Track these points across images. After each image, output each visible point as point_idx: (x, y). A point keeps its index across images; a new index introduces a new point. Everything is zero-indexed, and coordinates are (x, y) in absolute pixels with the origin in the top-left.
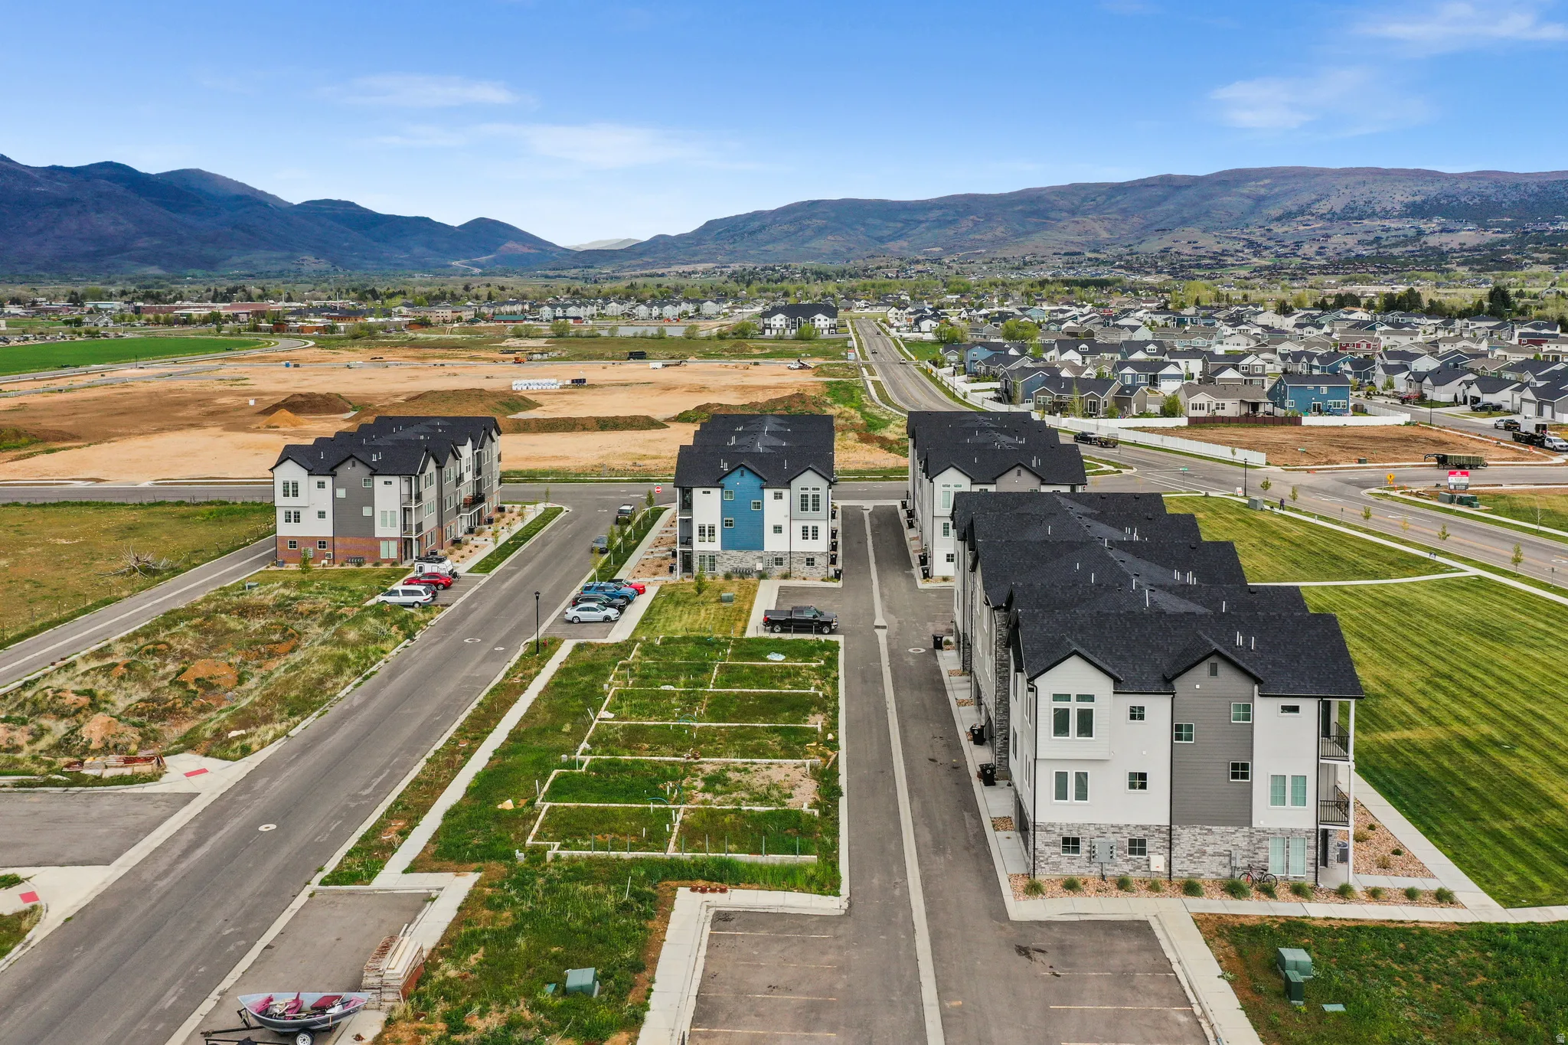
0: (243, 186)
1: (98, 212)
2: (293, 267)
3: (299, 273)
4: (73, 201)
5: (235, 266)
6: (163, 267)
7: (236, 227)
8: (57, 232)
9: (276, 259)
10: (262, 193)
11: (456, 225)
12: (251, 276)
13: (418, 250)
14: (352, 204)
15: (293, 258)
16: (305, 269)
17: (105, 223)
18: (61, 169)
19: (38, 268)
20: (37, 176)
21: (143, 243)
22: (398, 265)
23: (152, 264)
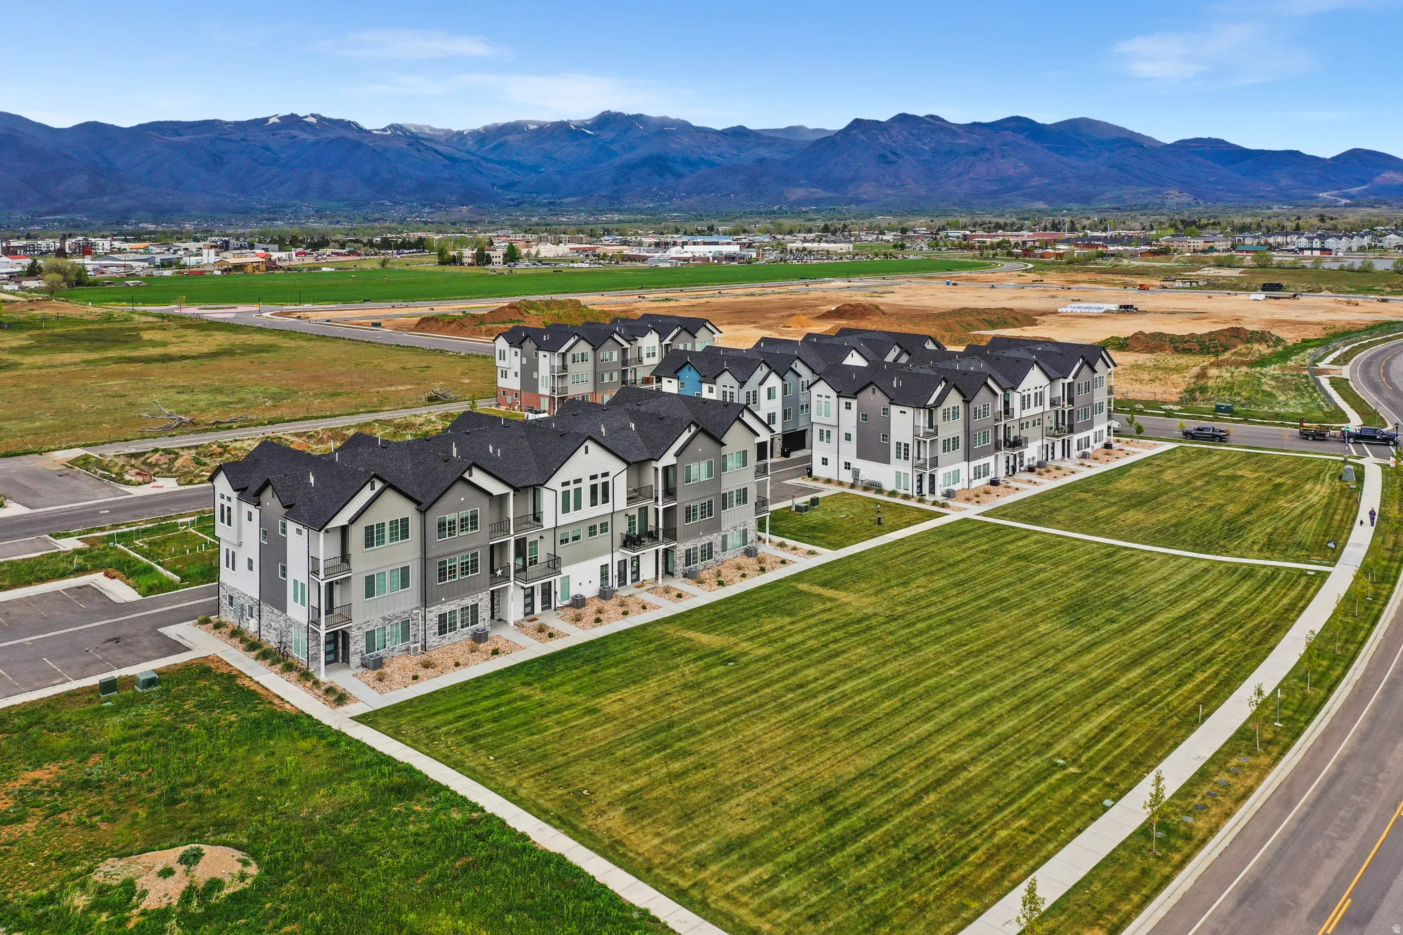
0: (1123, 130)
1: (1003, 157)
2: (1158, 201)
3: (1162, 206)
4: (984, 150)
5: (1108, 200)
6: (1047, 202)
7: (1112, 166)
8: (971, 175)
9: (1143, 194)
10: (1139, 135)
11: (1328, 157)
12: (1118, 209)
13: (1284, 182)
14: (1222, 141)
15: (1158, 192)
16: (1169, 202)
17: (1008, 167)
18: (980, 124)
19: (954, 204)
20: (960, 131)
21: (1035, 182)
22: (1261, 197)
23: (1039, 199)
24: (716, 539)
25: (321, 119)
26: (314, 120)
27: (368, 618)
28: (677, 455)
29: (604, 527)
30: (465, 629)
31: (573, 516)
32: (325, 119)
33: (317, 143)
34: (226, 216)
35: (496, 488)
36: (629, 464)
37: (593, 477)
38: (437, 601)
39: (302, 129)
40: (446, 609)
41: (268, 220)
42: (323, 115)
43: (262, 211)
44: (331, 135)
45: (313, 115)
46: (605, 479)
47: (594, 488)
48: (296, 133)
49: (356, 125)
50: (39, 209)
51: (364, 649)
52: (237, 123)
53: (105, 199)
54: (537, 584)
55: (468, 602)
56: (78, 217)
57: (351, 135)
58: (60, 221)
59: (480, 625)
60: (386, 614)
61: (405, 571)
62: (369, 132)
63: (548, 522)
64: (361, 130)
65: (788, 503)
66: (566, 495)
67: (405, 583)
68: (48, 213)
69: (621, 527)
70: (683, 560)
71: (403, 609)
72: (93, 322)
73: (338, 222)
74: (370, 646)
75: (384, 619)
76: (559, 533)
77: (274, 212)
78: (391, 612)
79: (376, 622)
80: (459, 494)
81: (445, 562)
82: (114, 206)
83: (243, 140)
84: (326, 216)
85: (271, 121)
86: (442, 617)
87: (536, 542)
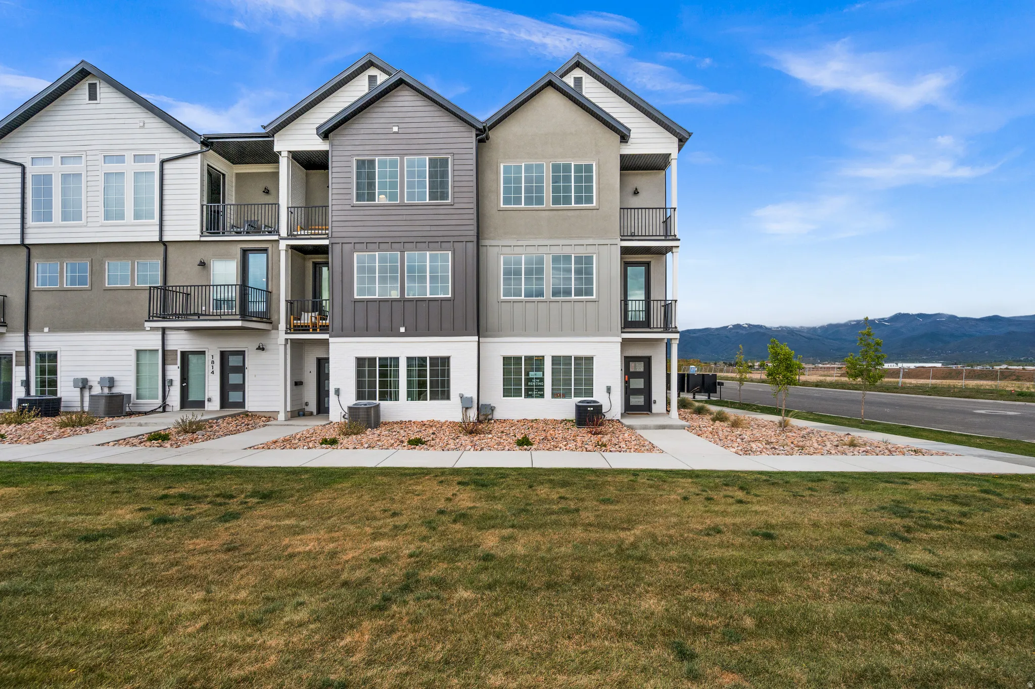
25: (749, 325)
26: (747, 326)
42: (751, 323)
44: (753, 331)
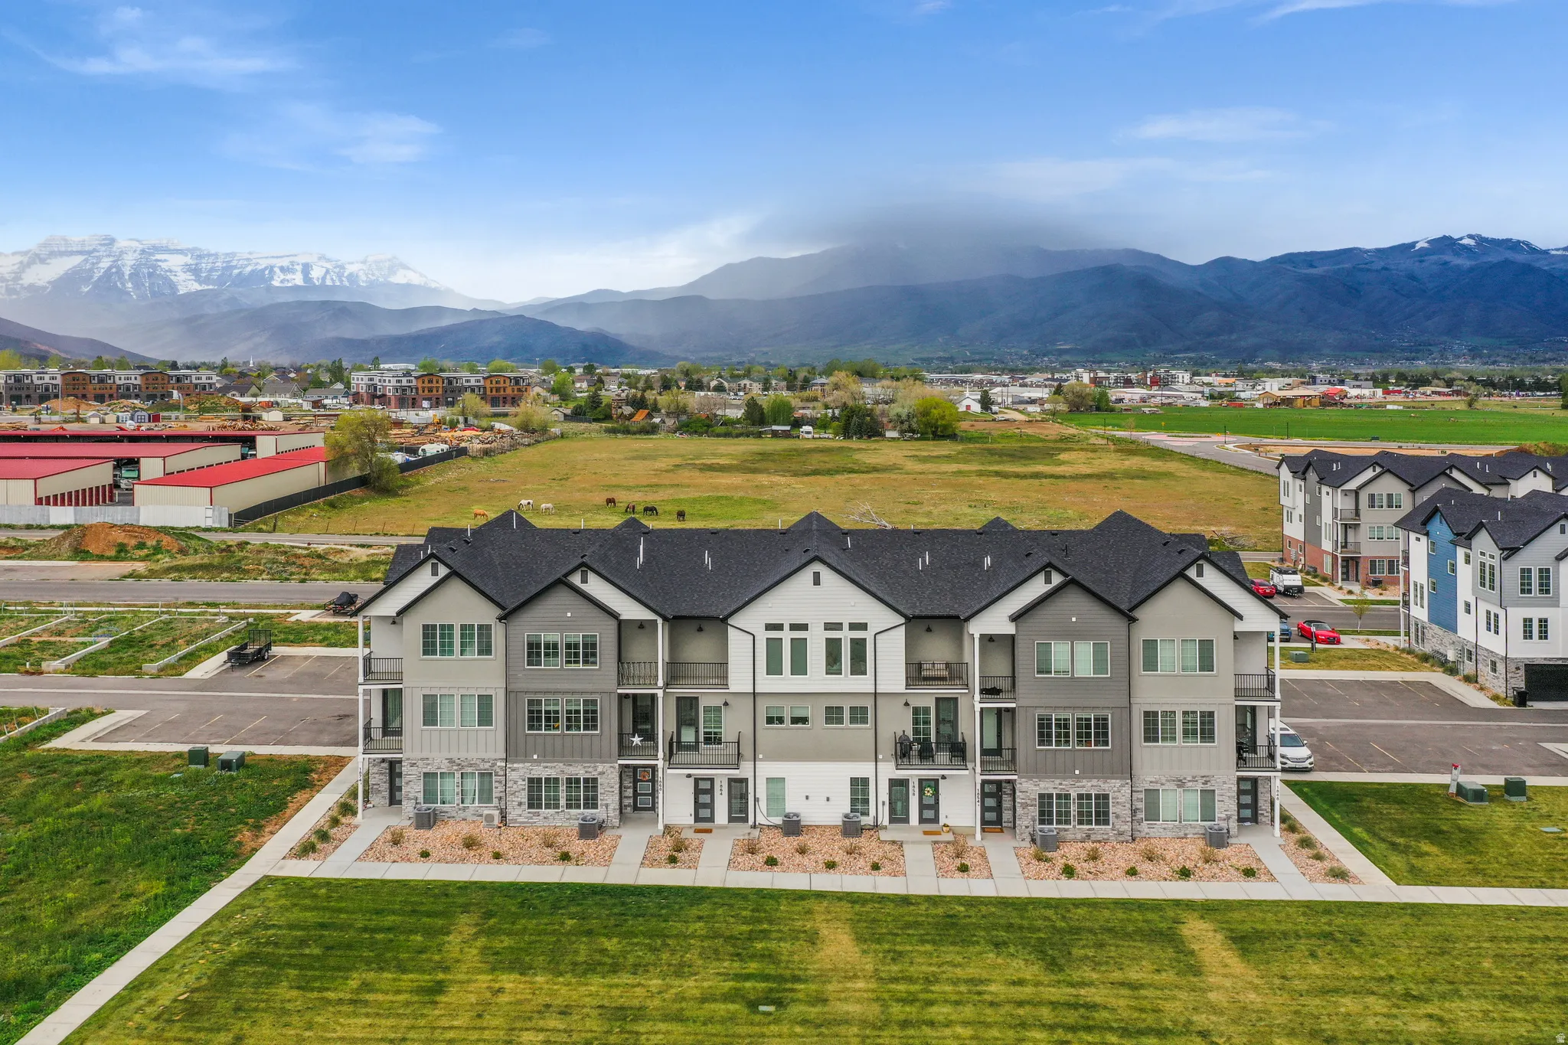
24: (1118, 791)
27: (425, 755)
28: (1016, 618)
29: (859, 715)
30: (574, 811)
31: (787, 682)
32: (1486, 240)
33: (1471, 269)
34: (1359, 354)
35: (631, 610)
36: (909, 620)
37: (829, 626)
38: (526, 757)
39: (1456, 254)
40: (542, 772)
41: (1407, 359)
43: (1403, 350)
45: (1470, 236)
46: (858, 634)
47: (833, 647)
48: (1447, 258)
49: (1528, 244)
50: (1170, 346)
51: (421, 796)
52: (1379, 251)
53: (1233, 337)
54: (721, 776)
55: (580, 771)
56: (1207, 354)
57: (1520, 258)
58: (1191, 359)
59: (599, 813)
60: (454, 755)
61: (485, 702)
62: (1546, 252)
63: (739, 680)
64: (1533, 250)
65: (1444, 779)
66: (774, 646)
67: (485, 718)
68: (1180, 351)
69: (898, 723)
70: (1035, 812)
71: (486, 756)
72: (1049, 441)
73: (1494, 363)
74: (429, 795)
75: (451, 761)
76: (762, 705)
77: (1417, 350)
78: (463, 755)
79: (438, 762)
80: (559, 605)
81: (539, 702)
82: (1243, 343)
83: (1385, 269)
84: (1481, 356)
85: (1418, 246)
86: (534, 783)
87: (718, 709)
